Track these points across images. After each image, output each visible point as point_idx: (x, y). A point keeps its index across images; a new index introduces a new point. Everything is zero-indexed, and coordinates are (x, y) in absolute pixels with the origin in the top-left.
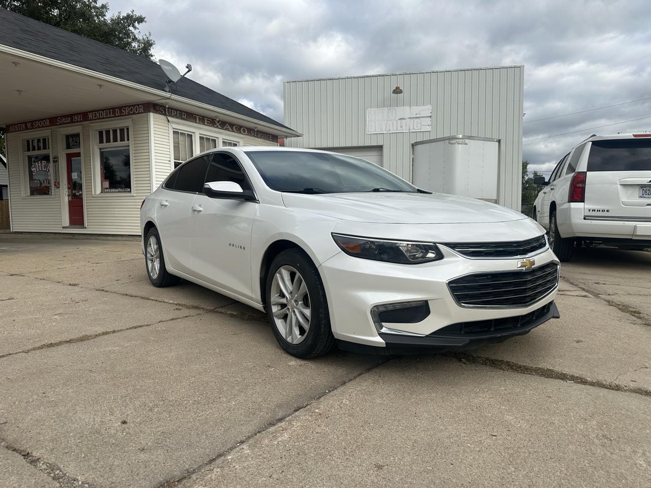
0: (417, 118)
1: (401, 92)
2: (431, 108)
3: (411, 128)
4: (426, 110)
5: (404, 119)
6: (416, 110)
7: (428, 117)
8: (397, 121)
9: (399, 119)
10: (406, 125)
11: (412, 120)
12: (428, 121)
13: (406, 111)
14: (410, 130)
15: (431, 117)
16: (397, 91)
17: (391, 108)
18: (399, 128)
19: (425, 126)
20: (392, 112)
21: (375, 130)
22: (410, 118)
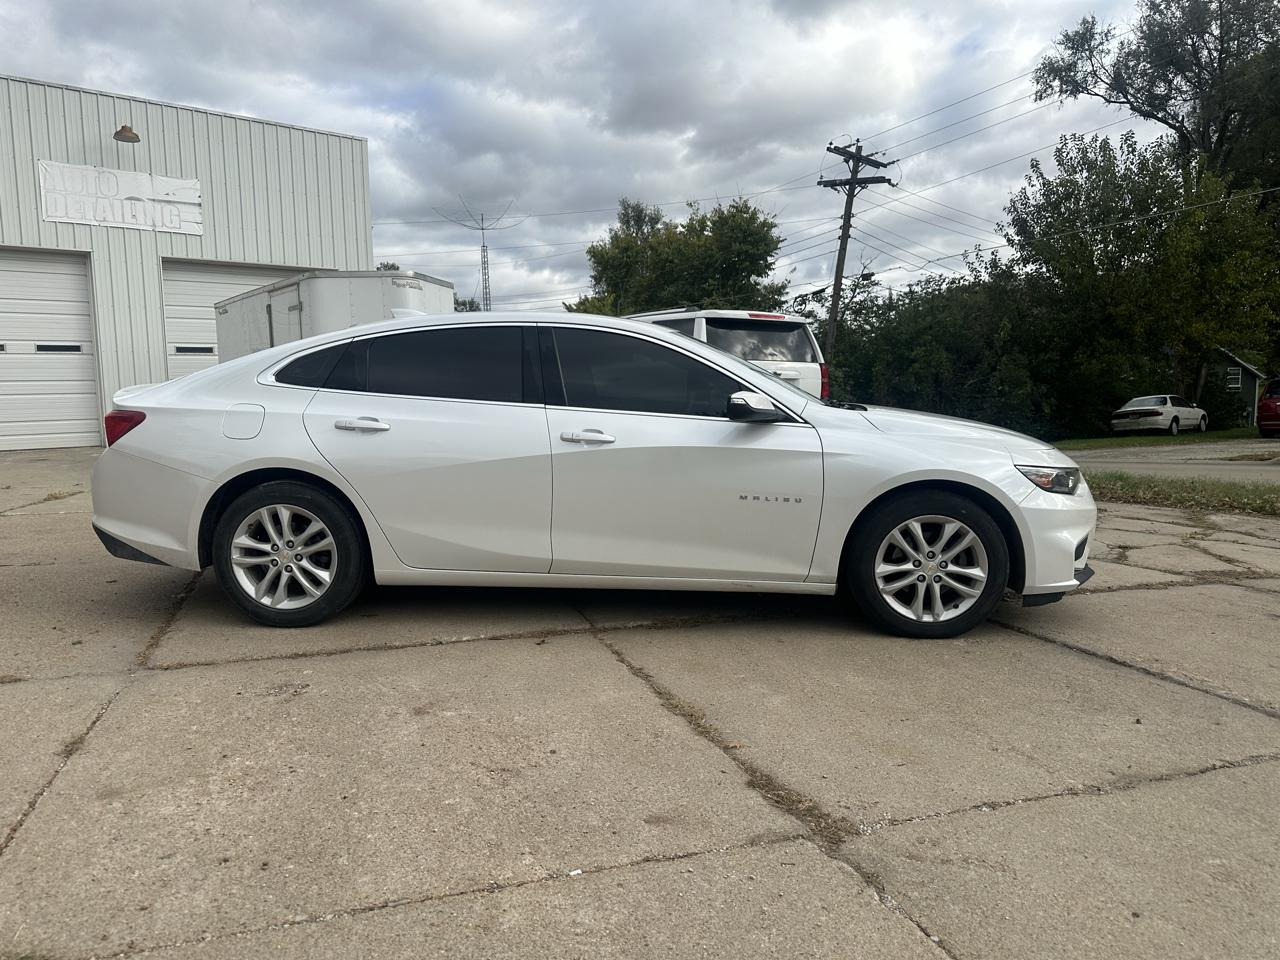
0: (169, 202)
1: (135, 139)
2: (198, 186)
3: (160, 224)
4: (189, 189)
5: (138, 200)
6: (165, 185)
7: (194, 204)
8: (122, 201)
9: (127, 199)
10: (145, 215)
11: (158, 206)
12: (194, 214)
13: (142, 183)
14: (154, 225)
15: (200, 205)
16: (125, 135)
17: (105, 169)
18: (128, 217)
19: (189, 221)
20: (108, 179)
21: (67, 213)
22: (154, 200)
